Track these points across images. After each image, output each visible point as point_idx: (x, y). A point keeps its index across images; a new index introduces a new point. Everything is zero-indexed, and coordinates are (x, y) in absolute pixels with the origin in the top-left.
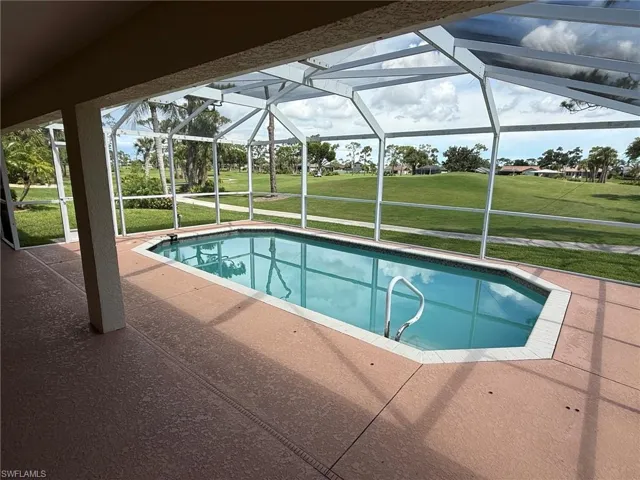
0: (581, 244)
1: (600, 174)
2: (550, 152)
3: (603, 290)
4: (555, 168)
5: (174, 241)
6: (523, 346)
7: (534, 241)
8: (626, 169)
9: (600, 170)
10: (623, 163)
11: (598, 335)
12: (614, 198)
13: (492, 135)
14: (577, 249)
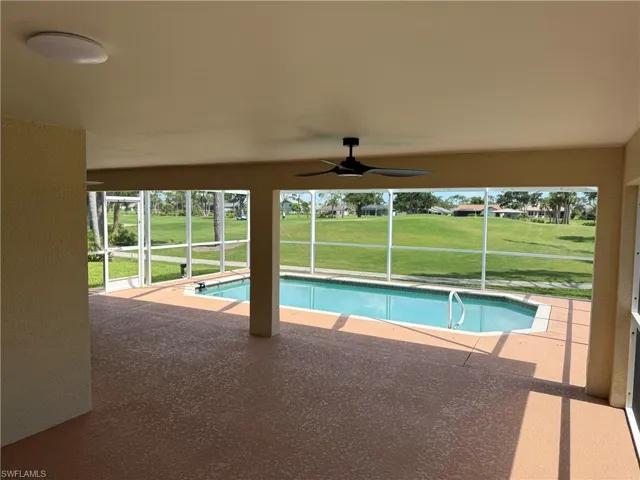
0: (553, 284)
1: (562, 213)
4: (516, 207)
5: (202, 288)
7: (513, 282)
8: (588, 208)
9: (562, 209)
10: (584, 201)
12: (580, 239)
14: (551, 287)
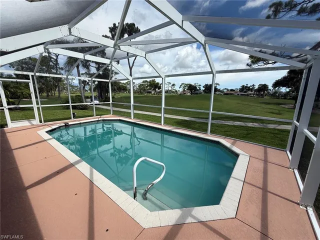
1: (262, 94)
2: (243, 86)
3: (266, 153)
4: (245, 92)
5: (67, 126)
6: (218, 204)
8: (271, 92)
10: (270, 90)
11: (265, 190)
13: (212, 75)
14: (254, 126)
